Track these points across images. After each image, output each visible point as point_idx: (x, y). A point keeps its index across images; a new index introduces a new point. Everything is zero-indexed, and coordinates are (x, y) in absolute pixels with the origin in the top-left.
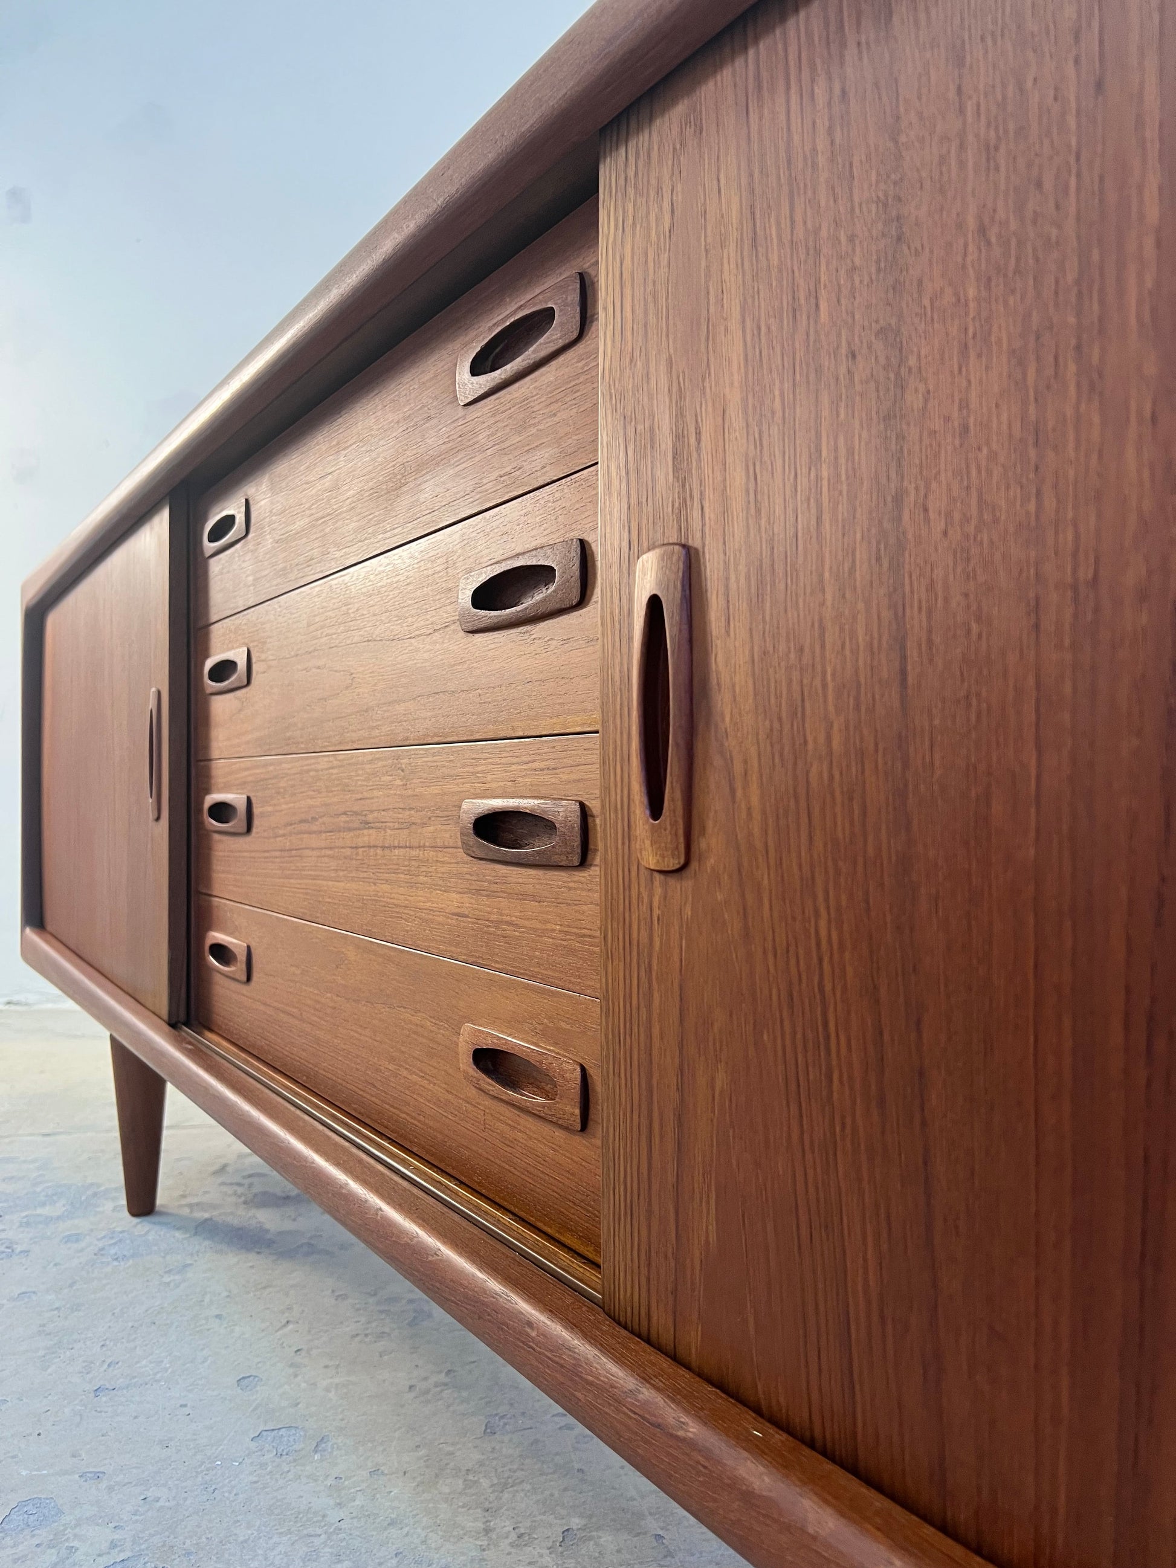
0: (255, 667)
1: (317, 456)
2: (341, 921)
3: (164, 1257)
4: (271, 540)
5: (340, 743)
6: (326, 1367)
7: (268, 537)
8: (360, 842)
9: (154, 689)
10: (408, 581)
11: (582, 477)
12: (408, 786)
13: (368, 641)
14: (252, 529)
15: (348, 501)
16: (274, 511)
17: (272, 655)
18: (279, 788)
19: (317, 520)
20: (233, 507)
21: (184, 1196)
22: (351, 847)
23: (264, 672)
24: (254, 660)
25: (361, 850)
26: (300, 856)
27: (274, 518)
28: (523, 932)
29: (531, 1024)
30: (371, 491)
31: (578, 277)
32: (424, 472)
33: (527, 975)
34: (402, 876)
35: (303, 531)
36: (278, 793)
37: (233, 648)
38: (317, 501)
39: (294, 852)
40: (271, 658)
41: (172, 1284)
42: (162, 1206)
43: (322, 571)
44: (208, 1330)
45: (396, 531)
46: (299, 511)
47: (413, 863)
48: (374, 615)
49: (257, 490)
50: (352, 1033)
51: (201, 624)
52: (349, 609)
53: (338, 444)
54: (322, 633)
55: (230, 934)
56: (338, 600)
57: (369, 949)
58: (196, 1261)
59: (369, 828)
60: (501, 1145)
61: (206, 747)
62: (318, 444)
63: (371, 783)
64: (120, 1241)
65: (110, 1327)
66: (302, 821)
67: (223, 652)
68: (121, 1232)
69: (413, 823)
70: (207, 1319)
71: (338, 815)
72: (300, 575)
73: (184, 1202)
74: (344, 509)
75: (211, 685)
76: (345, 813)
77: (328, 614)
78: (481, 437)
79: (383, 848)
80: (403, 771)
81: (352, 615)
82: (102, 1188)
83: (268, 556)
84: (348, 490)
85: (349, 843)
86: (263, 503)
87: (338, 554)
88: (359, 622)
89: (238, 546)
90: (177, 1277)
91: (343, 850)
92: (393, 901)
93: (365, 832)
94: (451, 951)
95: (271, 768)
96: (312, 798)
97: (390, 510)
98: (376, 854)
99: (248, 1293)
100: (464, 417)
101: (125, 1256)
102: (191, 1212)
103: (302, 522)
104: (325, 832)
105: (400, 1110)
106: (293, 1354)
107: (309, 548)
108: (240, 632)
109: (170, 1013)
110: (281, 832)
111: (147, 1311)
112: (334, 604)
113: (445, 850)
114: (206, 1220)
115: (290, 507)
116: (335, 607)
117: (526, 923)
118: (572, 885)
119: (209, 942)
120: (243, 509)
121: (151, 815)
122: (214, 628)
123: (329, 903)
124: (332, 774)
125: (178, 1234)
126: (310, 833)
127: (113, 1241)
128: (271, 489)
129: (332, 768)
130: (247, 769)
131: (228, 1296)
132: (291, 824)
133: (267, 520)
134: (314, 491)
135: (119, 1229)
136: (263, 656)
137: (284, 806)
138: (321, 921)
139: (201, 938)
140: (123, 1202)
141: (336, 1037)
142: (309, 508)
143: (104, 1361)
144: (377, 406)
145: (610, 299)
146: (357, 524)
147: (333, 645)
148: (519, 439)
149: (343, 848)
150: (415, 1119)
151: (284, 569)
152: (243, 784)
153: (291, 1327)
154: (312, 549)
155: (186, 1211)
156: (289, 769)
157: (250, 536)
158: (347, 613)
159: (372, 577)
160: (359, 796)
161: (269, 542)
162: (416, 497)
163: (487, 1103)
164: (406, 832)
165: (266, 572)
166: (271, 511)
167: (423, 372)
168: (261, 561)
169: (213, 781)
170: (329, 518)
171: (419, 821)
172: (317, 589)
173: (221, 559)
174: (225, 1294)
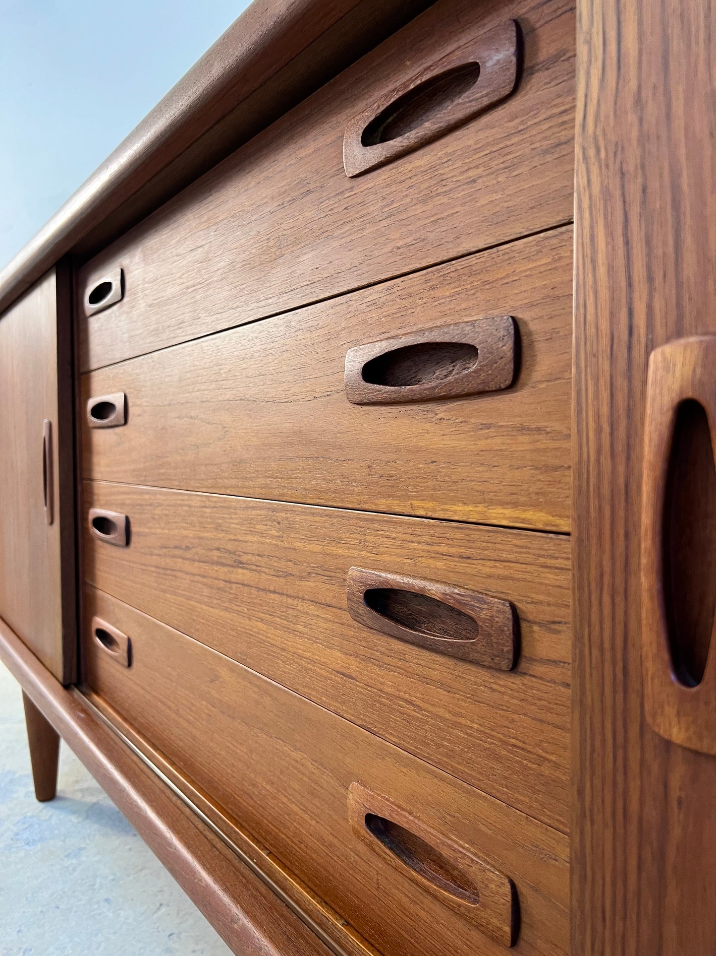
0: (131, 410)
1: (188, 231)
2: (215, 642)
3: (64, 841)
4: (144, 305)
5: (212, 487)
6: (194, 951)
7: (141, 301)
8: (233, 577)
9: (46, 421)
10: (284, 348)
11: (516, 248)
12: (285, 539)
13: (241, 400)
14: (127, 294)
15: (219, 272)
16: (146, 280)
17: (146, 402)
18: (155, 514)
19: (188, 288)
20: (109, 275)
21: (77, 782)
22: (224, 581)
23: (139, 415)
24: (130, 404)
25: (234, 586)
26: (174, 576)
27: (146, 285)
28: (426, 715)
29: (438, 810)
30: (244, 263)
31: (514, 24)
32: (303, 244)
33: (432, 760)
34: (278, 619)
35: (175, 297)
36: (154, 519)
37: (112, 392)
38: (188, 271)
39: (169, 572)
40: (145, 404)
41: (71, 868)
42: (62, 791)
43: (193, 334)
44: (100, 914)
45: (270, 301)
46: (170, 280)
47: (290, 611)
48: (248, 377)
49: (131, 261)
50: (228, 744)
51: (82, 370)
52: (220, 369)
53: (209, 219)
54: (194, 388)
55: (113, 624)
56: (209, 361)
57: (245, 676)
58: (88, 845)
59: (243, 568)
60: (400, 913)
61: (90, 470)
62: (188, 220)
63: (244, 528)
64: (31, 825)
65: (24, 912)
66: (176, 547)
67: (103, 394)
68: (32, 817)
69: (291, 574)
70: (98, 903)
71: (211, 550)
72: (172, 335)
73: (77, 787)
74: (216, 279)
75: (93, 421)
76: (218, 549)
77: (199, 371)
78: (372, 208)
79: (259, 589)
80: (279, 523)
81: (224, 375)
82: (17, 775)
83: (141, 318)
84: (218, 262)
85: (222, 577)
86: (136, 272)
87: (209, 319)
88: (231, 382)
89: (115, 308)
90: (74, 861)
91: (216, 581)
92: (268, 639)
93: (240, 571)
94: (335, 706)
95: (147, 497)
96: (185, 529)
97: (264, 281)
98: (251, 594)
99: (128, 876)
100: (351, 188)
101: (34, 840)
102: (83, 796)
103: (173, 289)
104: (199, 561)
105: (280, 831)
106: (167, 938)
107: (180, 313)
108: (117, 380)
109: (65, 677)
110: (156, 552)
111: (52, 895)
112: (205, 363)
113: (327, 608)
114: (94, 804)
115: (162, 276)
116: (207, 366)
117: (431, 709)
118: (494, 686)
119: (94, 627)
120: (119, 277)
121: (46, 520)
122: (93, 373)
123: (203, 623)
124: (205, 513)
125: (74, 819)
126: (184, 559)
127: (26, 826)
128: (144, 260)
129: (204, 507)
130: (126, 493)
131: (113, 880)
132: (166, 548)
133: (141, 286)
134: (184, 263)
135: (29, 814)
136: (138, 402)
137: (159, 531)
138: (196, 637)
139: (88, 621)
140: (32, 788)
141: (212, 741)
142: (180, 278)
143: (20, 948)
144: (249, 183)
145: (597, 29)
146: (228, 293)
147: (204, 400)
148: (424, 209)
149: (215, 579)
150: (296, 844)
151: (157, 330)
152: (122, 505)
153: (163, 910)
154: (183, 314)
155: (78, 796)
156: (164, 500)
157: (126, 300)
158: (218, 373)
159: (244, 342)
160: (233, 537)
161: (142, 306)
162: (293, 269)
163: (380, 865)
164: (283, 580)
165: (141, 331)
166: (144, 280)
167: (302, 147)
168: (135, 322)
169: (96, 498)
170: (200, 286)
171: (298, 574)
172: (189, 349)
173: (100, 318)
174: (112, 877)
